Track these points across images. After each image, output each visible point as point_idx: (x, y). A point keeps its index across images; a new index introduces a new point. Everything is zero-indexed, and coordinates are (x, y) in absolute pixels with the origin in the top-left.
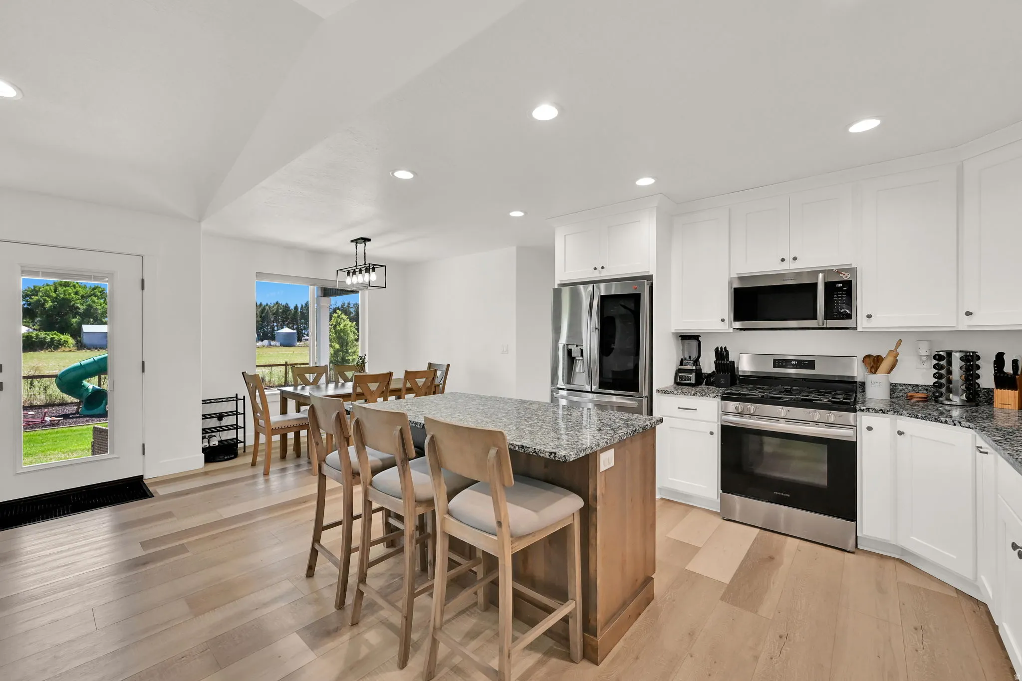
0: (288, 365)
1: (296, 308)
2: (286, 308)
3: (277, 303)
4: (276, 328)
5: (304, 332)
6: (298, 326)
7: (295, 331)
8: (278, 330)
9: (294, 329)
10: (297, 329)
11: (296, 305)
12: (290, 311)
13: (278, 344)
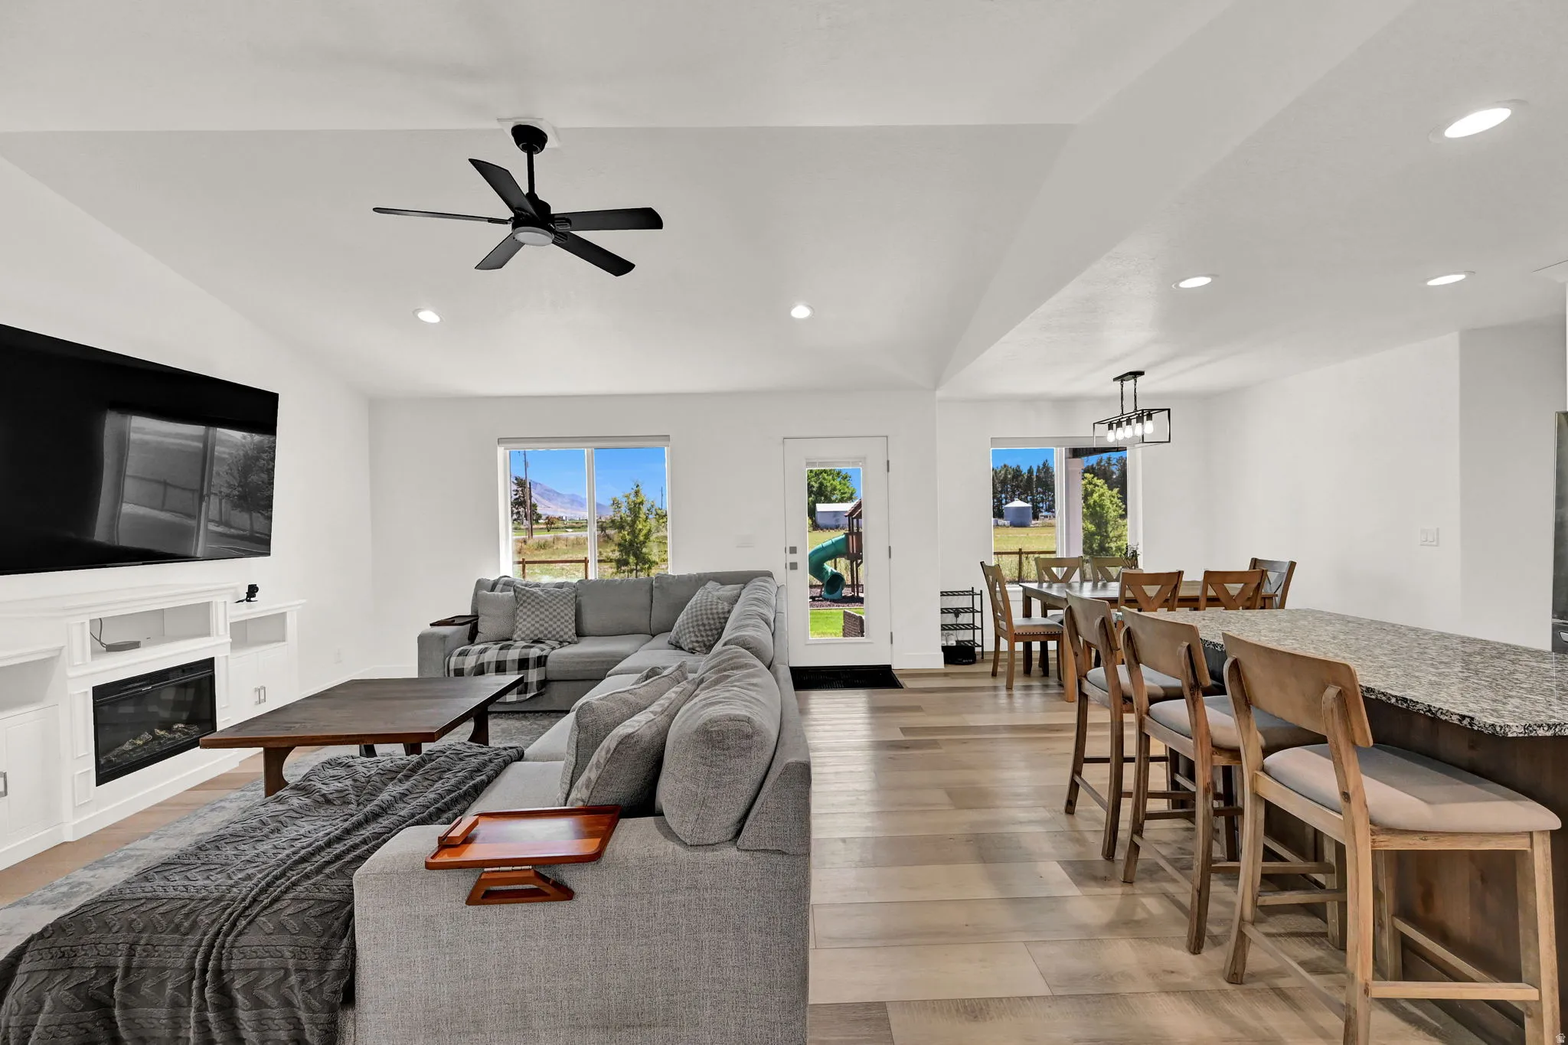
0: (1022, 553)
1: (1030, 471)
2: (1017, 473)
3: (1005, 466)
4: (1004, 502)
5: (1041, 505)
6: (1034, 496)
7: (1029, 505)
8: (1007, 503)
9: (1027, 502)
10: (1032, 501)
11: (1031, 467)
12: (1023, 475)
13: (1007, 523)
